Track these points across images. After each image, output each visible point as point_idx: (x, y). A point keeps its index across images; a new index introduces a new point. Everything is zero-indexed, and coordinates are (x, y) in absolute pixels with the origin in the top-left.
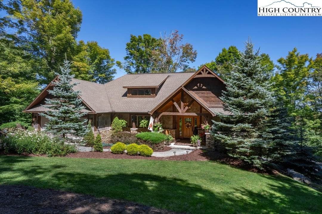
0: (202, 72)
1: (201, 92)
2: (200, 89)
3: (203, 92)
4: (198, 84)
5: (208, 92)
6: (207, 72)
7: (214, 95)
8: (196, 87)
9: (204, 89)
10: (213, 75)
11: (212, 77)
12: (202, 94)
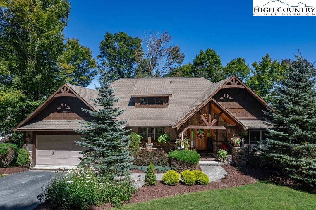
0: (231, 82)
1: (227, 103)
2: (226, 100)
3: (229, 103)
4: (225, 95)
5: (234, 103)
6: (237, 82)
7: (240, 107)
8: (222, 98)
9: (230, 100)
10: (243, 85)
11: (241, 87)
12: (228, 105)
